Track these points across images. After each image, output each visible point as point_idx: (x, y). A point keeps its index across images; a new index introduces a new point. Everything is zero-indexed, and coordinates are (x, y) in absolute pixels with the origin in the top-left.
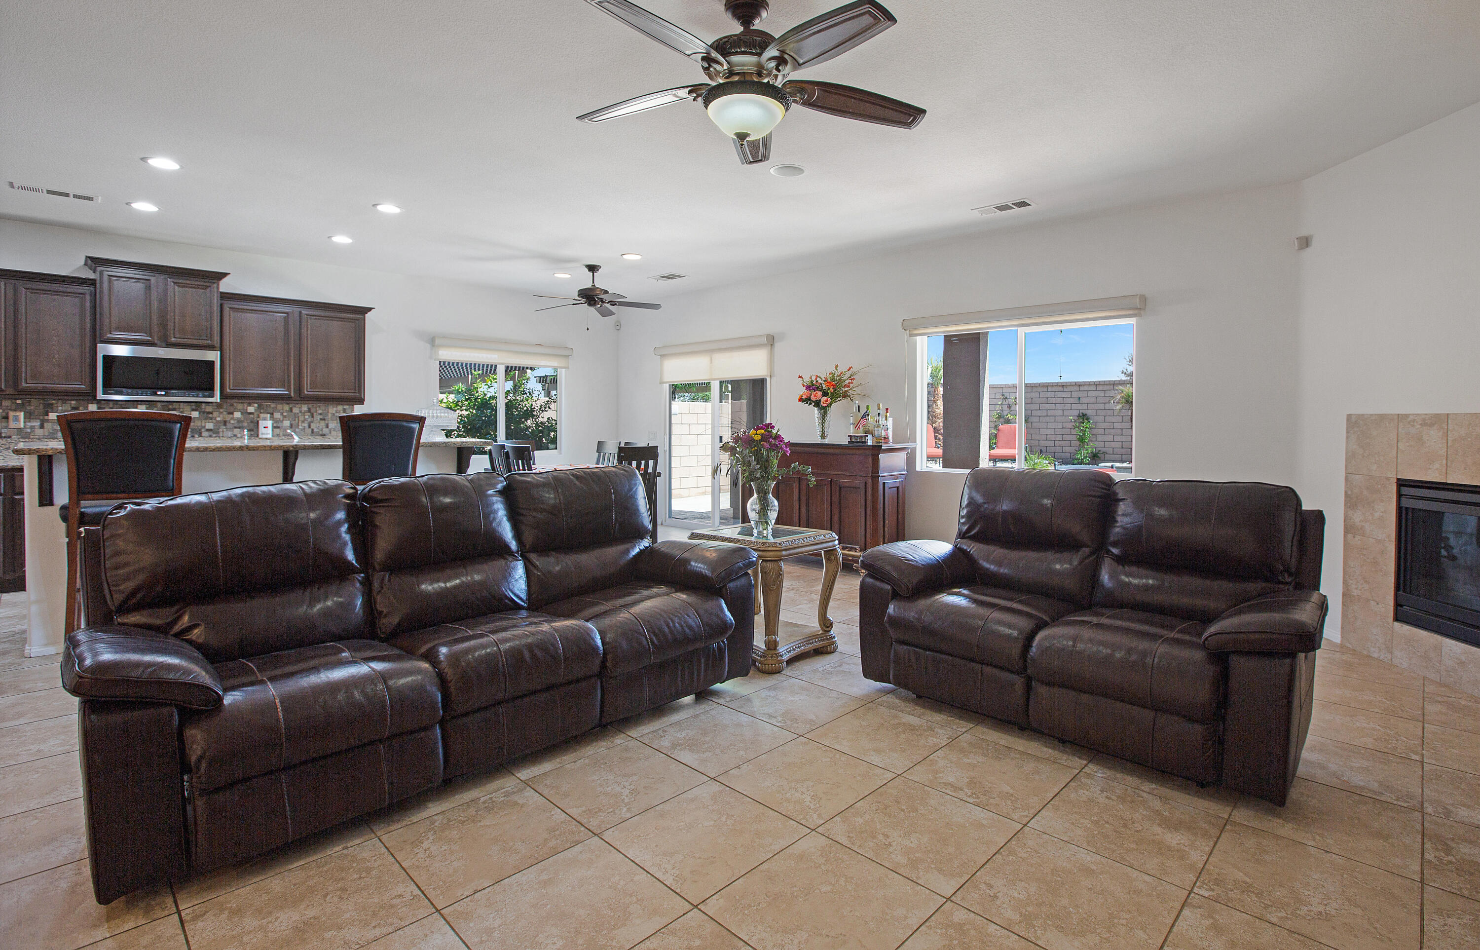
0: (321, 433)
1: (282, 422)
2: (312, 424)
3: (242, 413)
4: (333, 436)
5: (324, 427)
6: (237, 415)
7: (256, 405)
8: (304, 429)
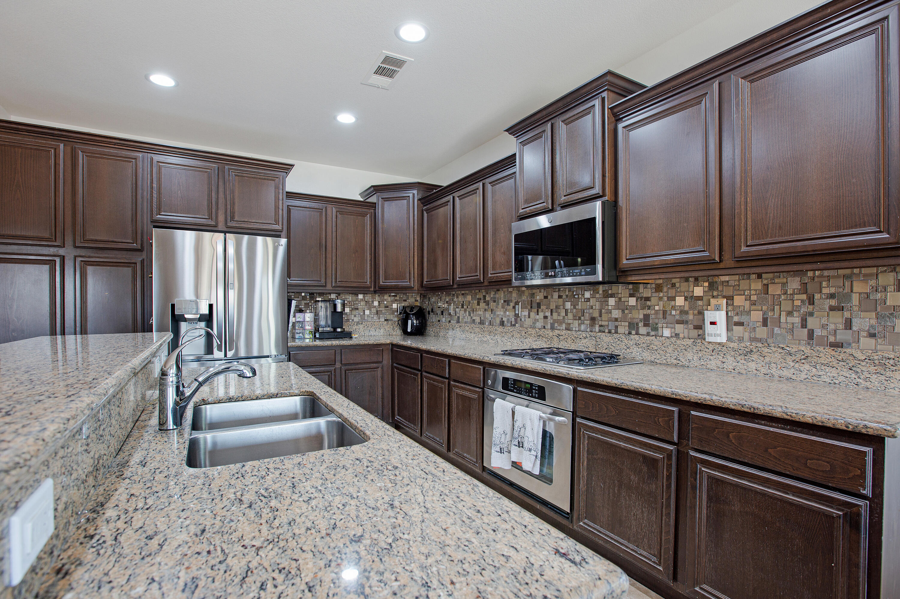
0: (832, 339)
1: (748, 313)
2: (810, 320)
3: (686, 299)
4: (862, 351)
5: (841, 326)
6: (680, 301)
7: (706, 284)
8: (792, 330)
